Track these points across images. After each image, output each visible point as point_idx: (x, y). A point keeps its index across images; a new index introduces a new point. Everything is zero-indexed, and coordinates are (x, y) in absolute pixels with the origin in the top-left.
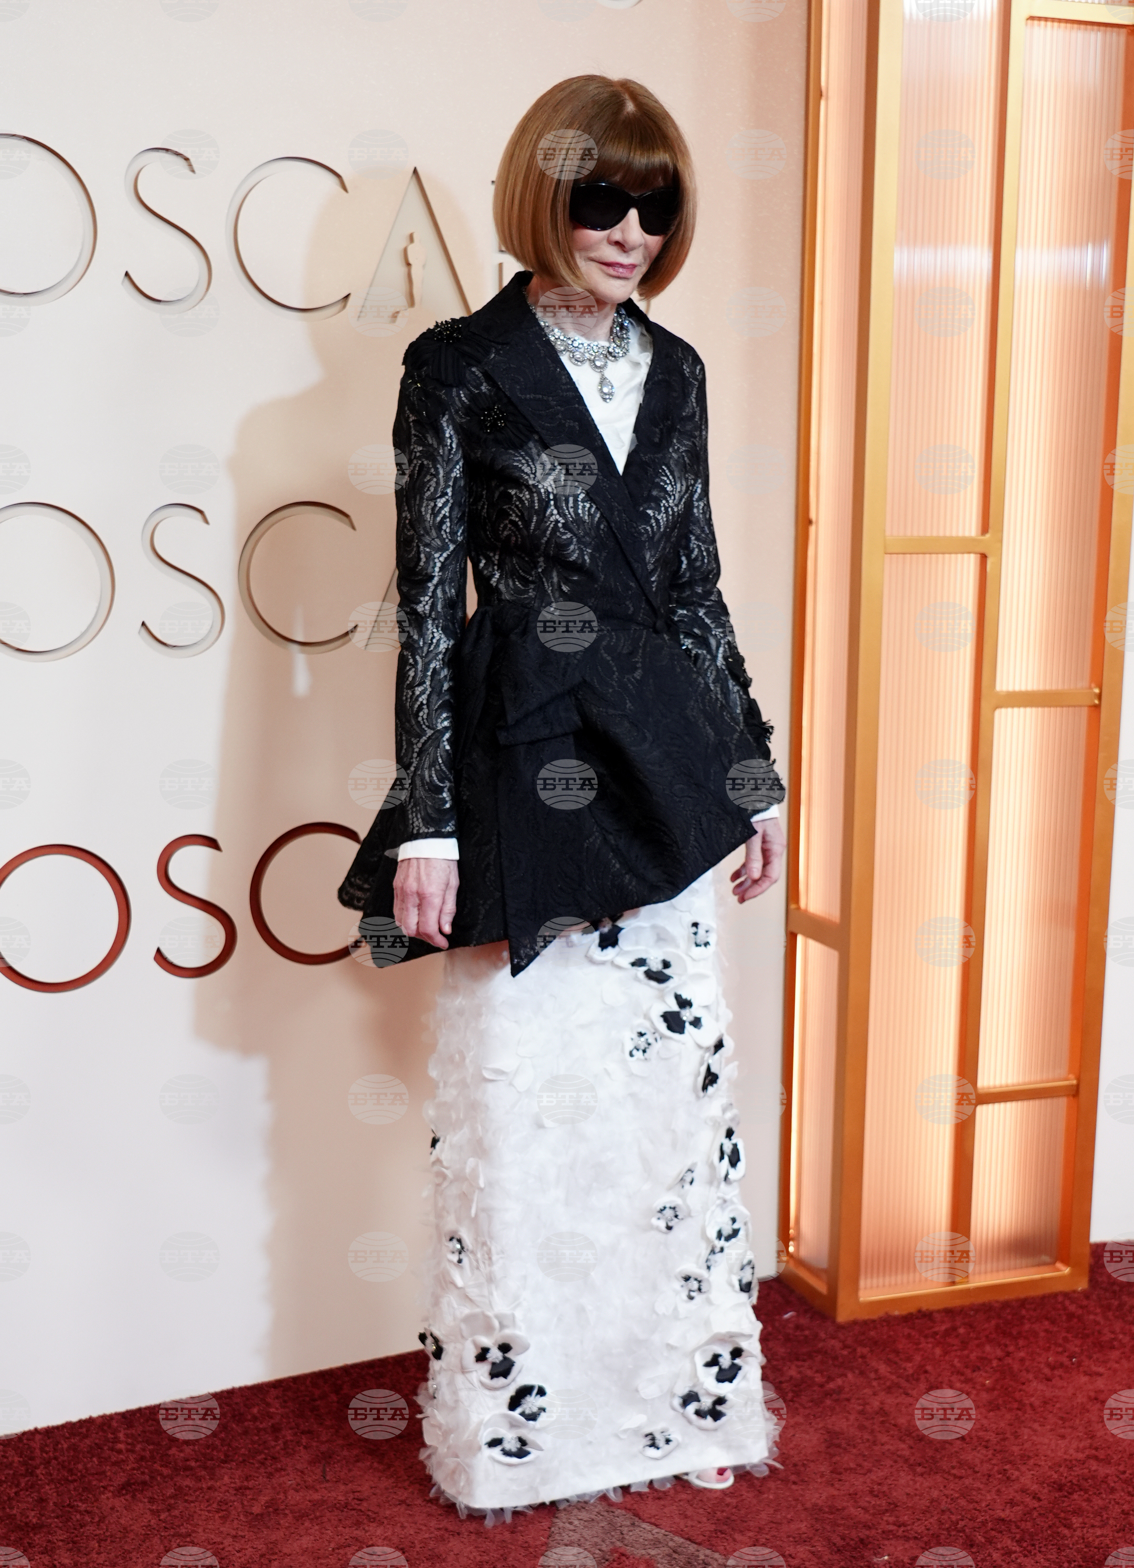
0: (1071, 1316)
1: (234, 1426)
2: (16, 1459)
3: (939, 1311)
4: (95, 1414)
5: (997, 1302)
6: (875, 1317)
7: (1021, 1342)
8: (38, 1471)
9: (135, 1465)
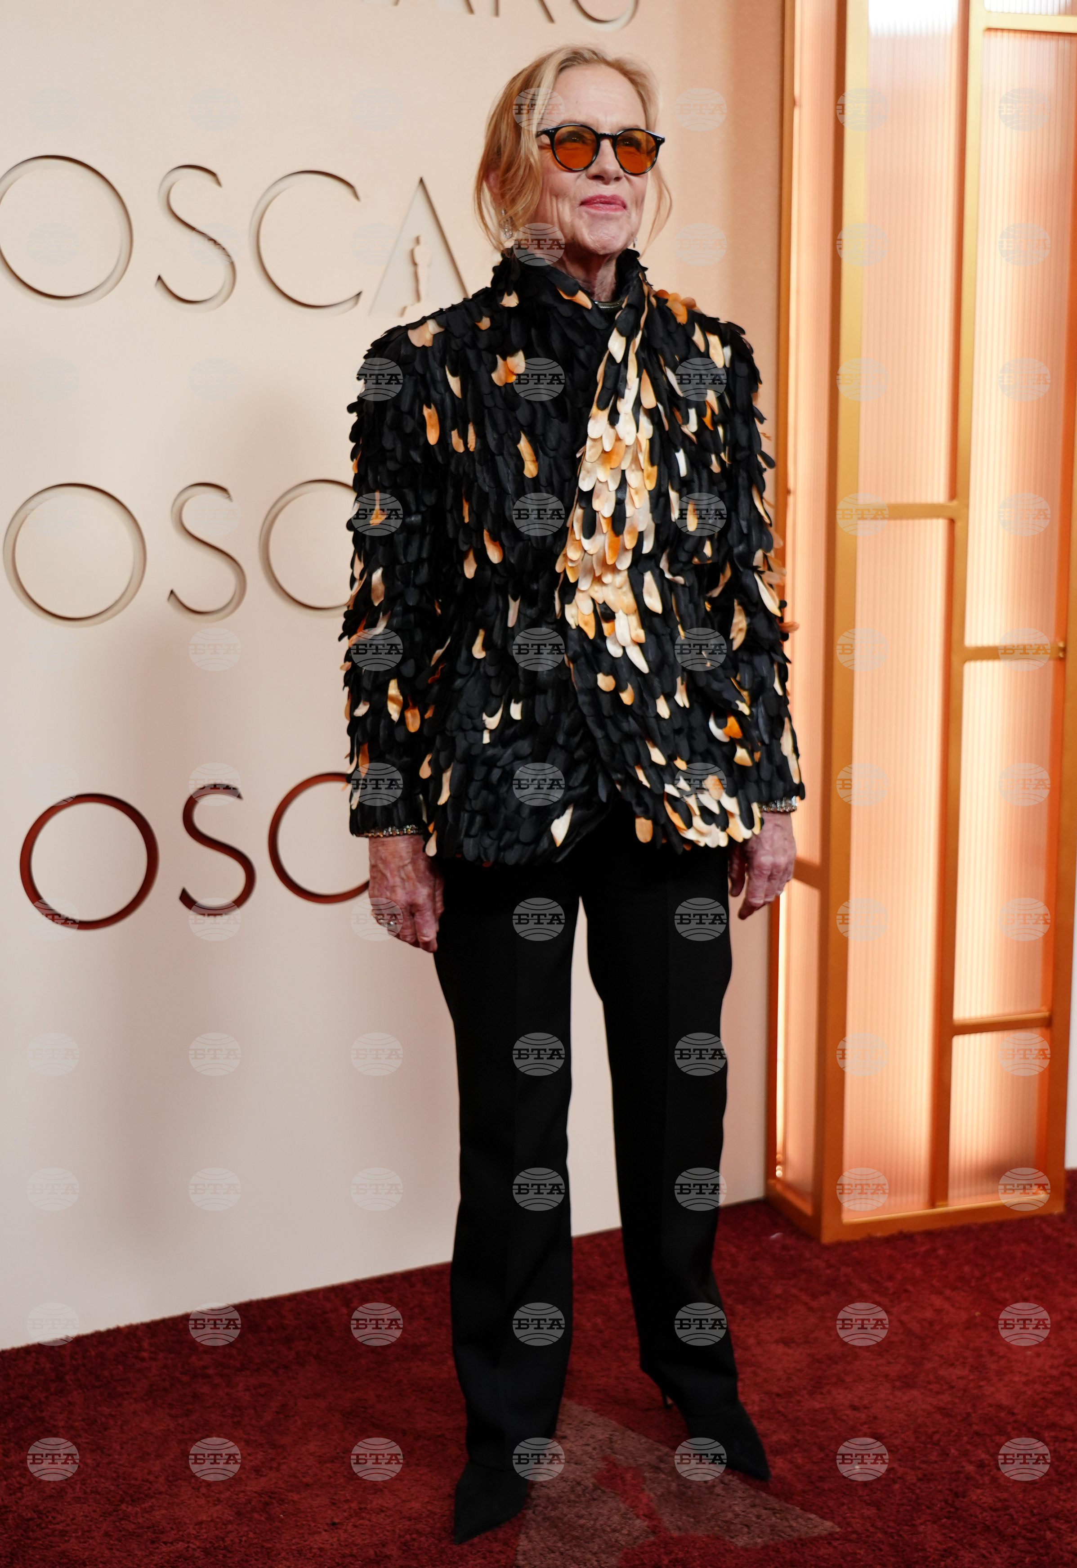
0: (1047, 1238)
2: (47, 1366)
3: (919, 1233)
4: (122, 1323)
6: (858, 1238)
7: (998, 1263)
8: (67, 1378)
9: (158, 1373)
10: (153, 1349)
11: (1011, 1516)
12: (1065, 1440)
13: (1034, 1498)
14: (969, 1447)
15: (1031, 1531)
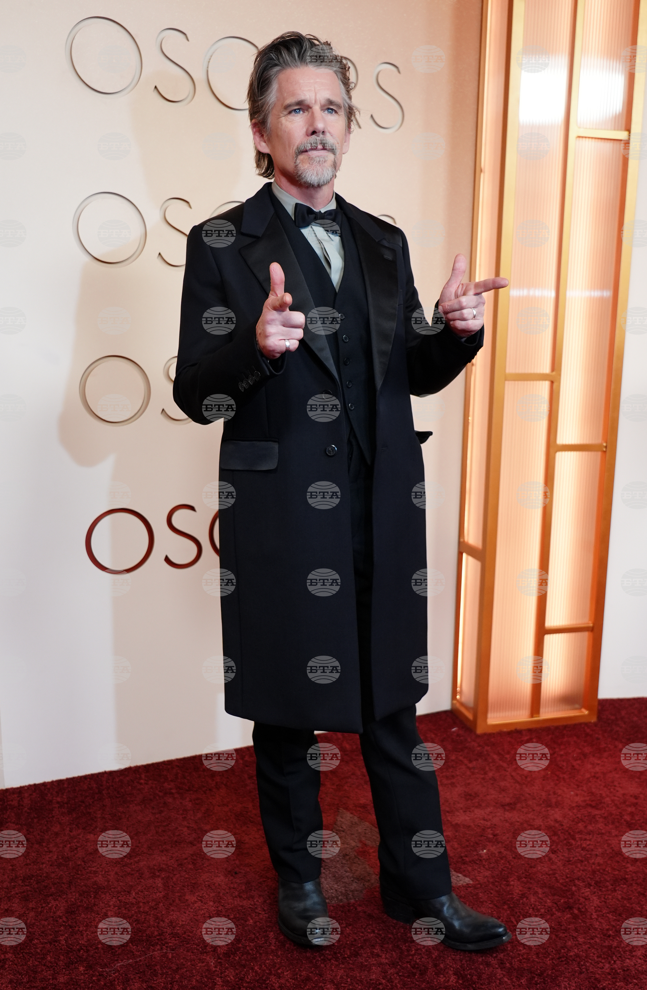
0: (587, 735)
2: (95, 786)
3: (524, 730)
4: (133, 765)
5: (552, 726)
6: (494, 731)
7: (562, 747)
8: (104, 792)
13: (568, 869)
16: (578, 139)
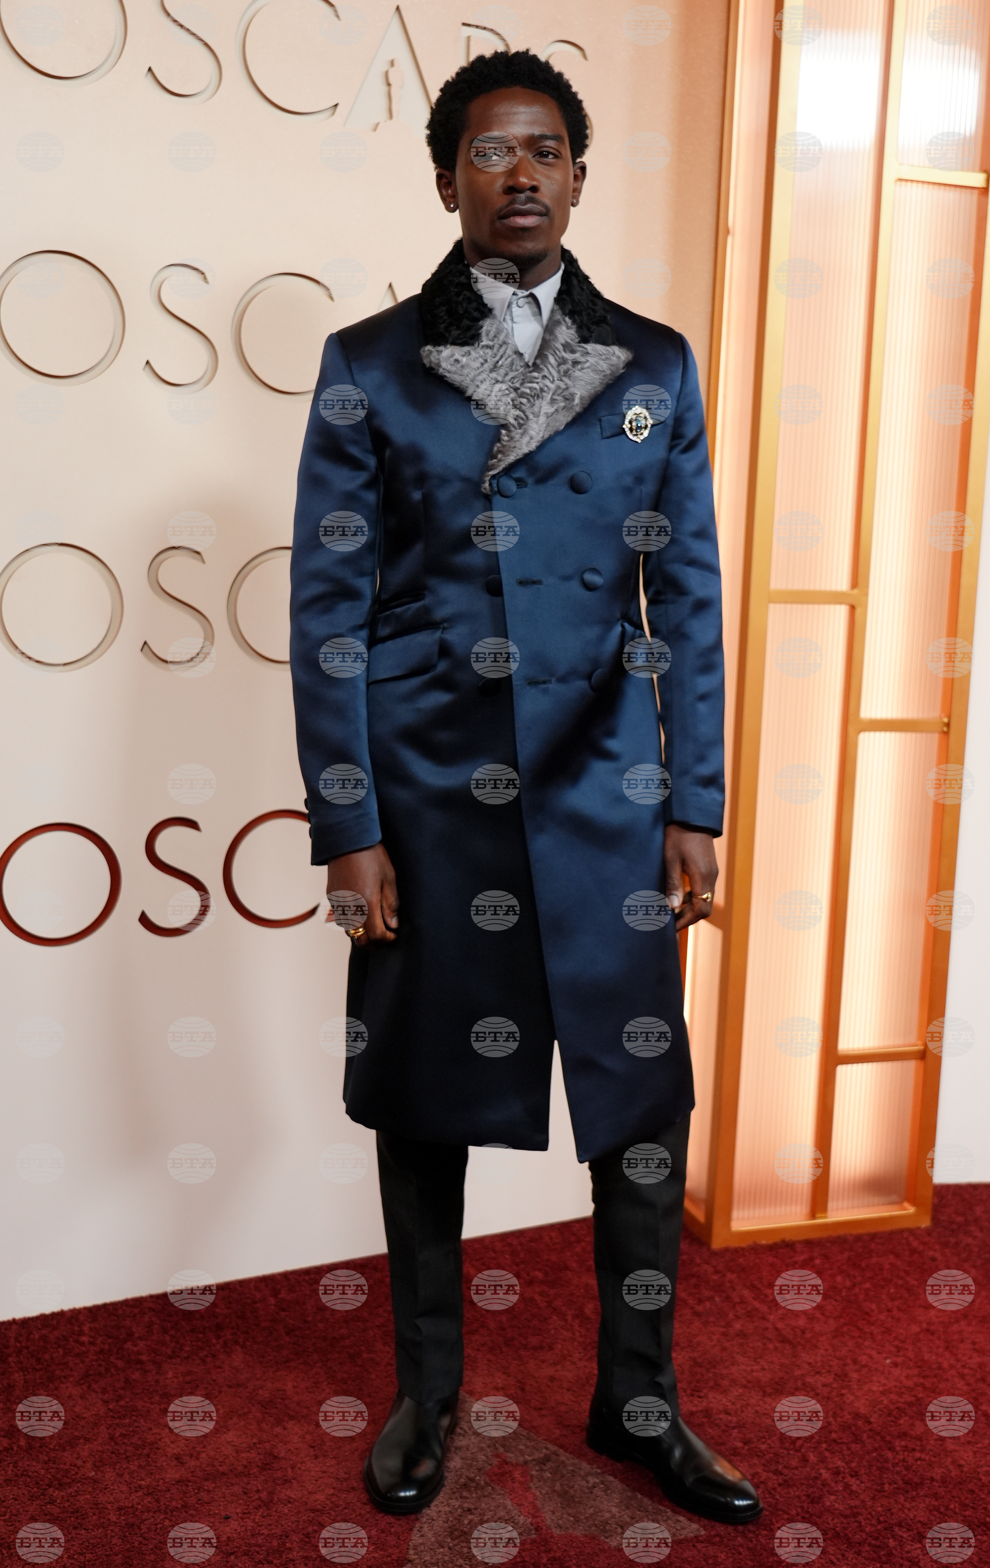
0: (913, 1251)
1: (184, 1323)
3: (800, 1242)
4: (66, 1307)
5: (851, 1235)
6: (744, 1245)
7: (868, 1274)
9: (95, 1357)
10: (93, 1334)
11: (860, 1523)
12: (914, 1450)
13: (882, 1506)
14: (827, 1454)
15: (876, 1539)
16: (898, 183)
